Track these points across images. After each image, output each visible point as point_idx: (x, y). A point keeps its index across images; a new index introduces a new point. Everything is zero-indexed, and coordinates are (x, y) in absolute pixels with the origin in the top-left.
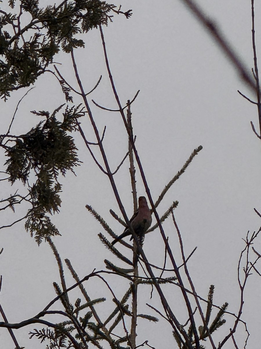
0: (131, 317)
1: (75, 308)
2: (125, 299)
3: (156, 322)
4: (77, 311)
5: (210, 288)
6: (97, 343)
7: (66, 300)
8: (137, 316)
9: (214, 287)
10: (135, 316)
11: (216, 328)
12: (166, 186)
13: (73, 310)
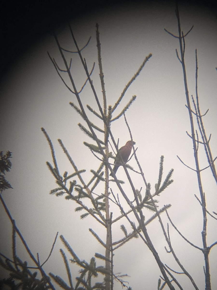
0: (105, 182)
1: (64, 178)
2: (102, 167)
3: (123, 184)
4: (65, 181)
5: (161, 158)
6: (81, 203)
7: (57, 173)
8: (109, 181)
9: (164, 157)
10: (107, 181)
11: (167, 186)
12: (126, 86)
13: (62, 179)
